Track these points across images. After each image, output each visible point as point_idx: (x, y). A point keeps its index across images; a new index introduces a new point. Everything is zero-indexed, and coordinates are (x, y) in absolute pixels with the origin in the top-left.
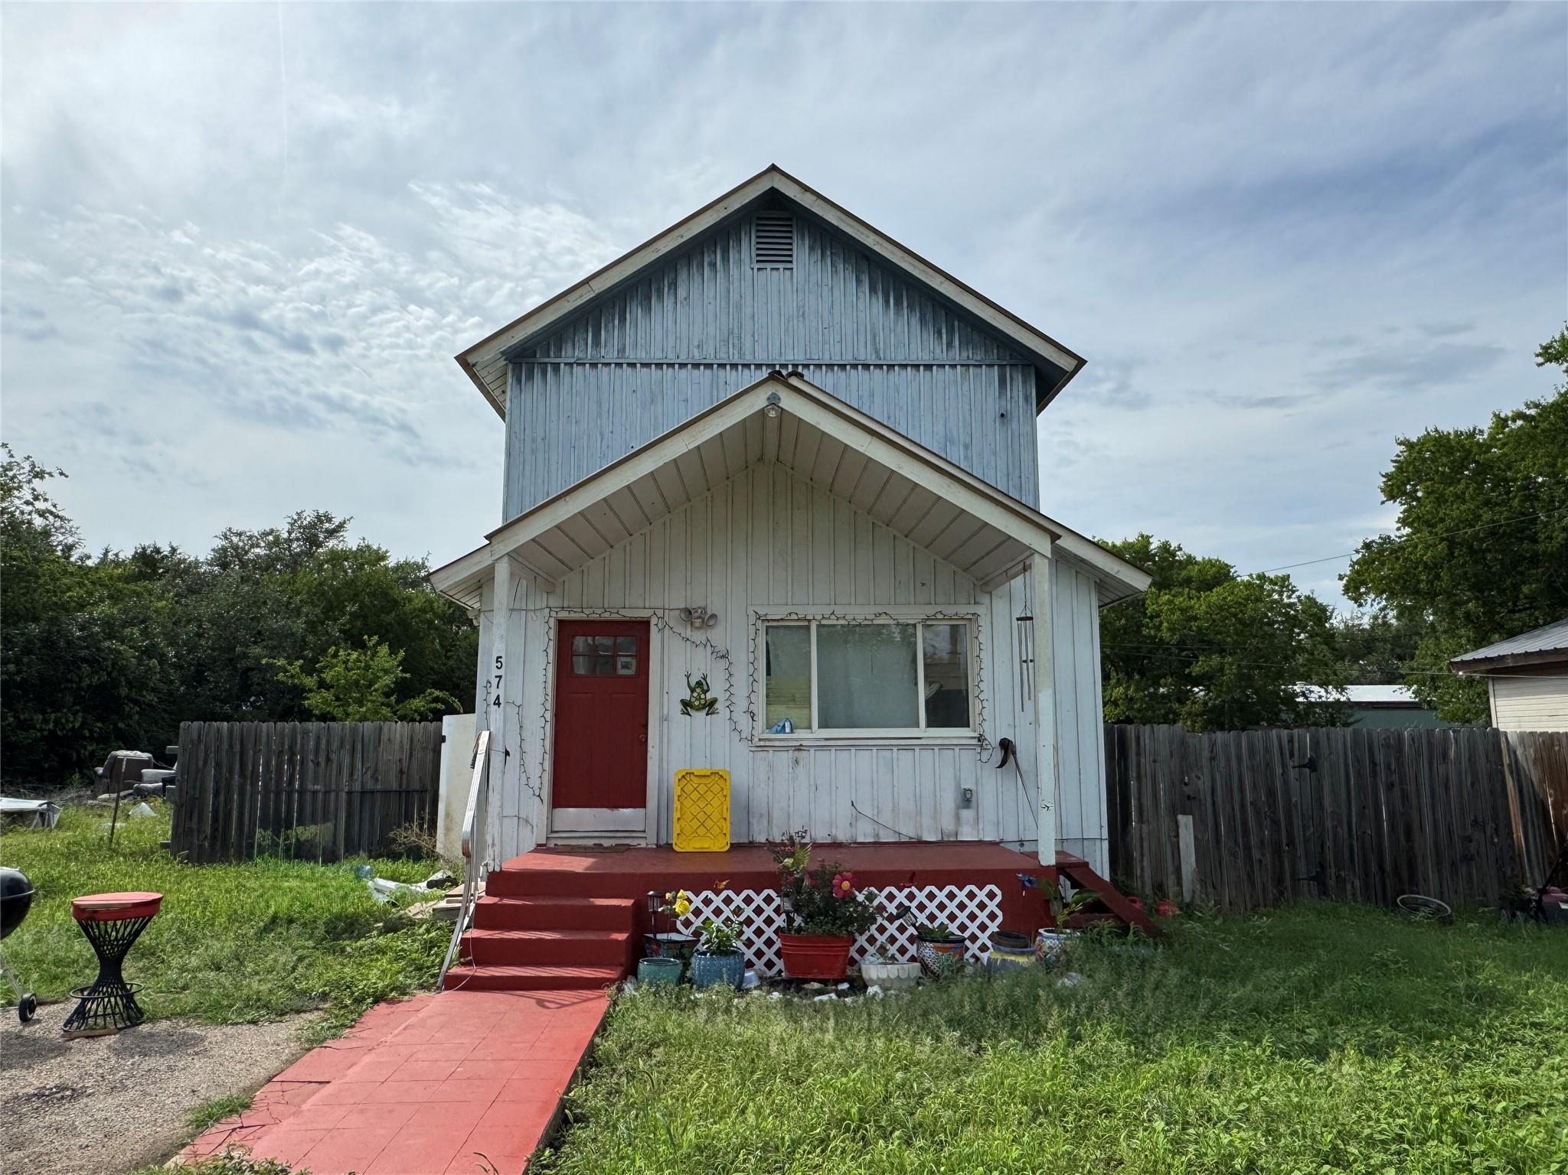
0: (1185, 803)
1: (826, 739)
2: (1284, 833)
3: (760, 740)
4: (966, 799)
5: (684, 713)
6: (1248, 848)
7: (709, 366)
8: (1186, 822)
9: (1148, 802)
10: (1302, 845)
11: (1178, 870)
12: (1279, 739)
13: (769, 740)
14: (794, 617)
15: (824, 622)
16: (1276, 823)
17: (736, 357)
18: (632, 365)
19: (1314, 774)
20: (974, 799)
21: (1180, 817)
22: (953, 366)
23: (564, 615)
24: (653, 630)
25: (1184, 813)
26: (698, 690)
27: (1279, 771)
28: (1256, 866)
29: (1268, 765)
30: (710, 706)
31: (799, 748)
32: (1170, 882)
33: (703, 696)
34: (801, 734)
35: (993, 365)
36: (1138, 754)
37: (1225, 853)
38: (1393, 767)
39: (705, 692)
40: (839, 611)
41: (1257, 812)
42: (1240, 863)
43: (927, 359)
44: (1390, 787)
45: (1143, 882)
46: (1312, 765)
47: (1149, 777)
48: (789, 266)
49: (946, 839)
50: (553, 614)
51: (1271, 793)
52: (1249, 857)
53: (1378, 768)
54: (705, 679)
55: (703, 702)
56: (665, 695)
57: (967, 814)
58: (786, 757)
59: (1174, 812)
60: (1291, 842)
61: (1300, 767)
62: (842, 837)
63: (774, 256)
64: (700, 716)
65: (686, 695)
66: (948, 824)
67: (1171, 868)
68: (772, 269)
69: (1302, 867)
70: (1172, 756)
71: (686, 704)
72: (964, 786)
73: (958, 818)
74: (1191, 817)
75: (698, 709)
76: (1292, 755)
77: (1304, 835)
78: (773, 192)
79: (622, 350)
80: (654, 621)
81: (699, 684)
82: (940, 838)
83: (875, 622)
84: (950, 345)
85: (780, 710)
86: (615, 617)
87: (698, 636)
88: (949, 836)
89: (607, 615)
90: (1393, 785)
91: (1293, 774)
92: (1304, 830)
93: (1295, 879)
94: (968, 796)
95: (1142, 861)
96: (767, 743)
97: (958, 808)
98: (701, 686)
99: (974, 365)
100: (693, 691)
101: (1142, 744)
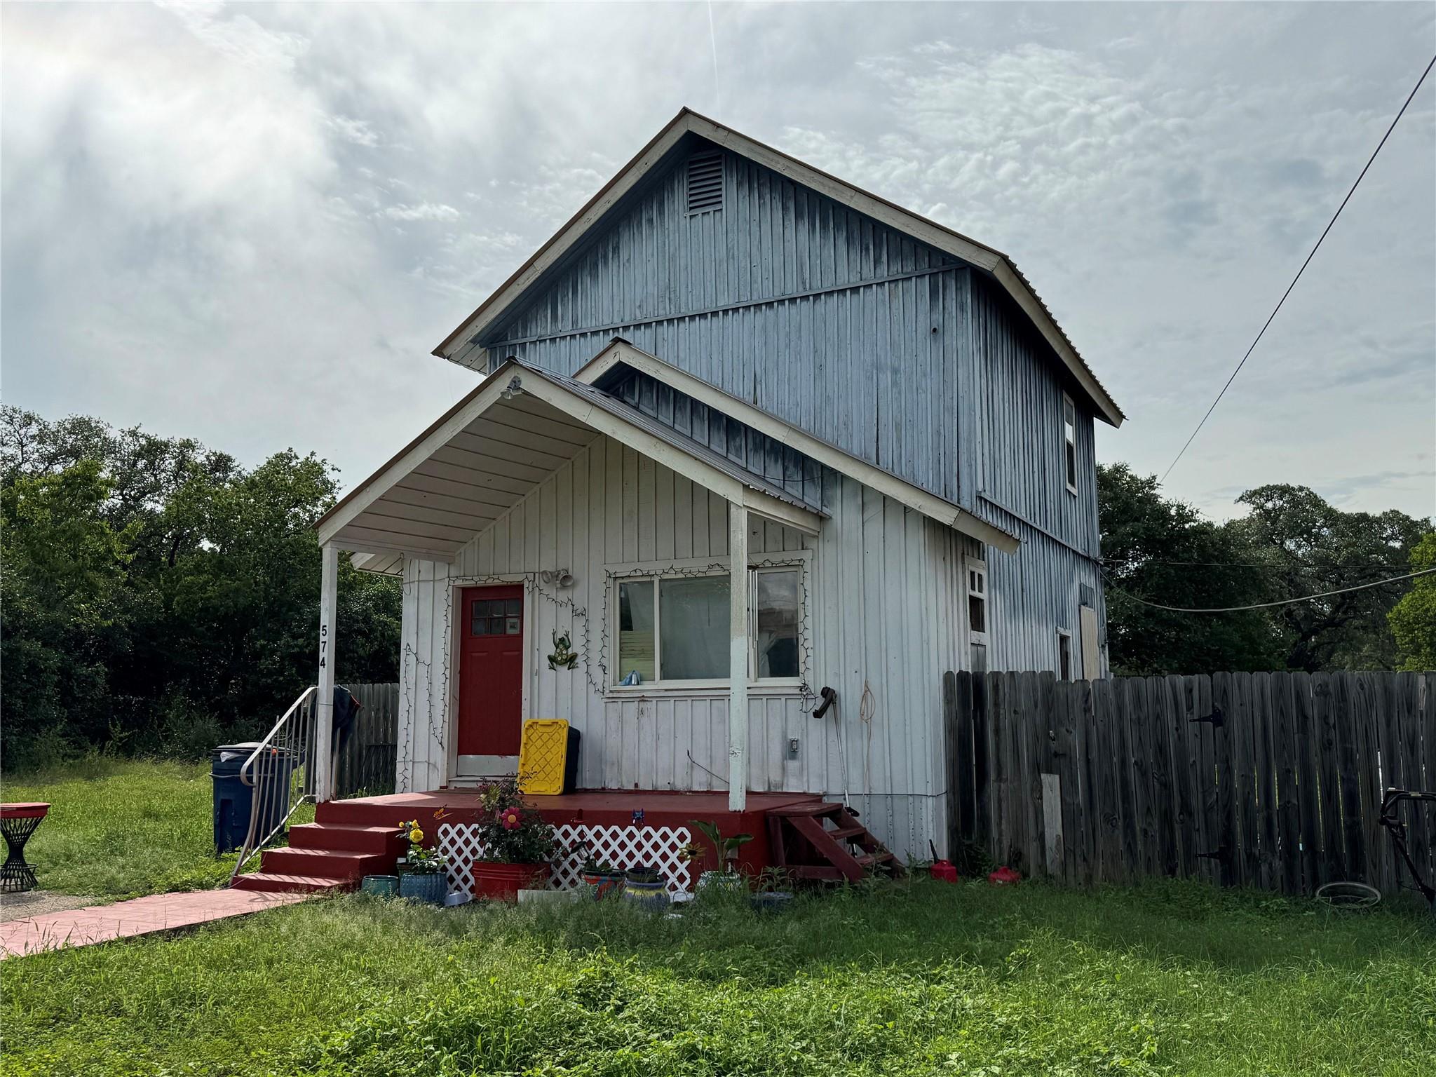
0: (1051, 760)
1: (666, 690)
2: (1177, 799)
3: (611, 691)
4: (792, 750)
5: (551, 668)
6: (1128, 816)
7: (648, 325)
8: (1051, 783)
9: (1008, 758)
10: (1201, 815)
11: (1041, 837)
12: (1174, 687)
13: (618, 692)
14: (639, 573)
15: (666, 577)
16: (1166, 786)
17: (673, 312)
18: (584, 335)
19: (1219, 729)
20: (799, 750)
21: (1043, 776)
22: (881, 284)
23: (459, 583)
24: (526, 591)
25: (1050, 772)
26: (561, 646)
27: (1171, 724)
28: (1139, 837)
29: (1158, 717)
30: (571, 661)
31: (643, 699)
32: (1031, 850)
33: (564, 652)
34: (646, 686)
35: (924, 276)
36: (996, 705)
37: (1099, 819)
38: (1332, 722)
39: (567, 648)
40: (677, 566)
41: (1144, 774)
42: (1119, 833)
43: (855, 281)
44: (1327, 745)
45: (1001, 849)
46: (1218, 718)
47: (1008, 732)
48: (718, 207)
49: (773, 790)
50: (451, 583)
51: (1161, 750)
52: (1129, 826)
53: (1310, 723)
54: (567, 636)
55: (564, 657)
56: (536, 652)
57: (792, 765)
58: (632, 707)
59: (1037, 769)
60: (1186, 809)
61: (1201, 720)
62: (680, 785)
63: (704, 200)
64: (564, 670)
65: (552, 650)
66: (775, 776)
67: (1032, 832)
68: (703, 214)
69: (1200, 841)
70: (1036, 706)
71: (552, 659)
72: (791, 737)
73: (784, 769)
74: (1057, 777)
75: (562, 663)
76: (1189, 708)
77: (1204, 803)
78: (690, 135)
79: (575, 323)
80: (526, 585)
81: (562, 640)
82: (766, 789)
83: (709, 574)
84: (877, 262)
85: (630, 663)
86: (497, 582)
87: (563, 596)
88: (775, 786)
89: (490, 581)
90: (1330, 743)
91: (1191, 728)
92: (1204, 798)
93: (1190, 856)
94: (795, 747)
95: (999, 824)
96: (618, 695)
97: (784, 758)
98: (563, 643)
99: (903, 280)
100: (557, 647)
101: (1001, 693)
